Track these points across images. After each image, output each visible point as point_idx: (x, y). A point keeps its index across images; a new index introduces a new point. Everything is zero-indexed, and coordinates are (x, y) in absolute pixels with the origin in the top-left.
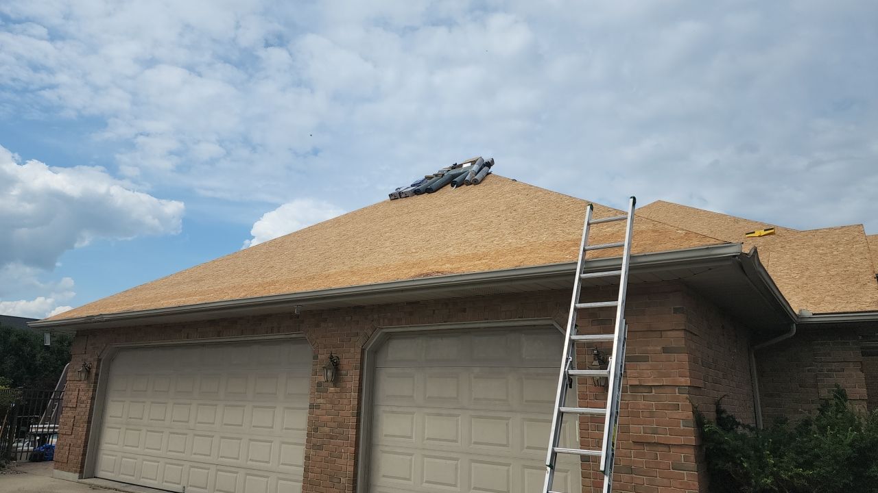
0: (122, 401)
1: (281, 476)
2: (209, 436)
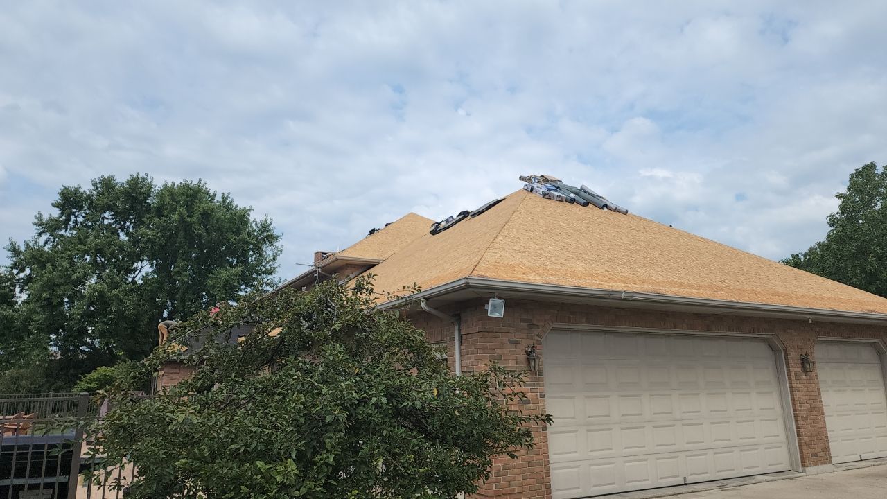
0: (571, 397)
1: (766, 446)
2: (699, 424)
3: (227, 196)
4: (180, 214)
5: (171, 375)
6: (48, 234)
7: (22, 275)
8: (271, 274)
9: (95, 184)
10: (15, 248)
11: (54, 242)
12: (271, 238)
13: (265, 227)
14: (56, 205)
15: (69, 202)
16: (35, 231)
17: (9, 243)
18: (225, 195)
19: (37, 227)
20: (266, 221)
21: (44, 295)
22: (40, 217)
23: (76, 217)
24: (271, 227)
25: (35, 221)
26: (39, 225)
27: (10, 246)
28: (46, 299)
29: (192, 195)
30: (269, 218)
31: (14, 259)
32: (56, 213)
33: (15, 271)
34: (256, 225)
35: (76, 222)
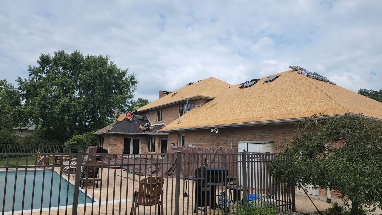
3: (113, 63)
4: (100, 70)
5: (114, 140)
6: (34, 75)
7: (22, 93)
8: (131, 98)
9: (56, 54)
10: (20, 80)
11: (37, 78)
12: (134, 83)
13: (132, 78)
14: (39, 62)
15: (44, 61)
16: (28, 73)
17: (18, 78)
18: (112, 62)
19: (29, 72)
20: (133, 75)
21: (43, 102)
22: (30, 67)
23: (47, 68)
24: (135, 78)
25: (28, 69)
26: (31, 71)
27: (18, 80)
28: (43, 104)
29: (103, 61)
30: (134, 74)
31: (20, 85)
32: (38, 66)
33: (20, 91)
34: (129, 76)
35: (47, 70)
